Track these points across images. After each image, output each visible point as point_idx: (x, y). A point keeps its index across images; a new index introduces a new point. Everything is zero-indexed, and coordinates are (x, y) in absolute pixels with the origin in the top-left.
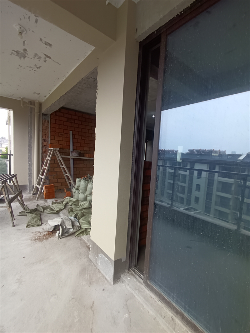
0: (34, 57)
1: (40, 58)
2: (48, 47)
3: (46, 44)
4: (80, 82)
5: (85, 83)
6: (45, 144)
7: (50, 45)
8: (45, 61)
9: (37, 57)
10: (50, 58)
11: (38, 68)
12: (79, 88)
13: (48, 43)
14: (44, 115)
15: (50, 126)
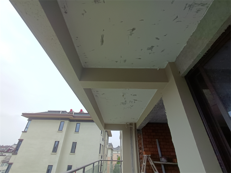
0: (130, 103)
3: (134, 96)
4: (154, 108)
6: (141, 151)
10: (137, 100)
11: (132, 106)
14: (138, 130)
15: (142, 137)
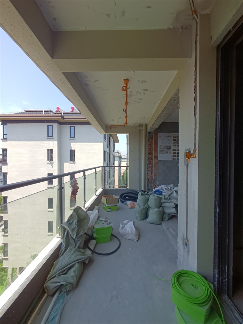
1: (140, 93)
2: (144, 83)
3: (142, 82)
4: (170, 101)
9: (138, 93)
10: (147, 90)
11: (140, 100)
13: (144, 81)
14: (149, 133)
15: (153, 141)
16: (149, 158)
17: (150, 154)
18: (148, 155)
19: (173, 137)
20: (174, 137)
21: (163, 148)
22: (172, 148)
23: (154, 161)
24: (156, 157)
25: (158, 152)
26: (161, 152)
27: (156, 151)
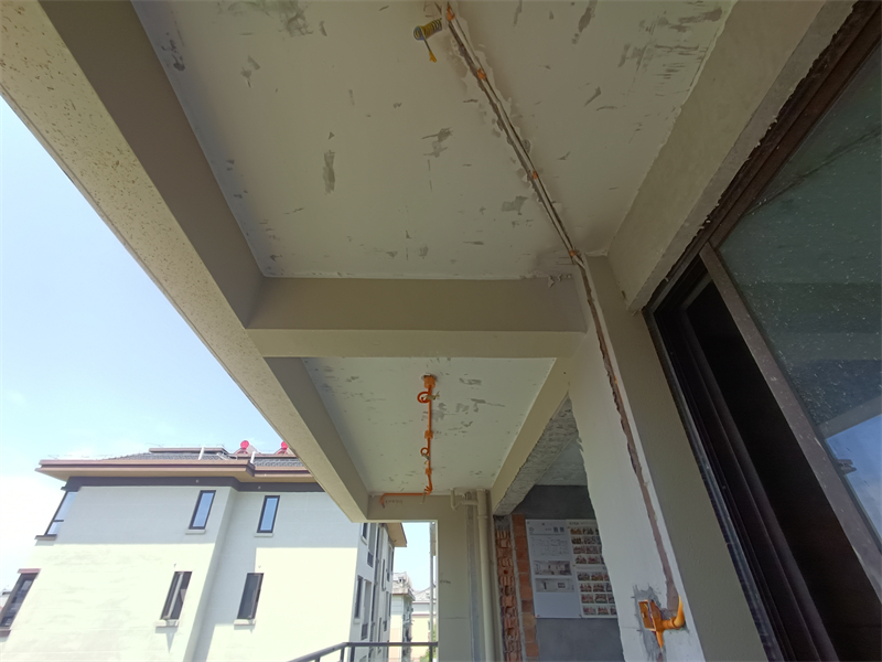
0: (458, 411)
1: (467, 408)
2: (475, 386)
3: (471, 384)
4: (549, 428)
5: (561, 427)
6: (508, 601)
7: (478, 382)
8: (476, 410)
9: (461, 409)
10: (483, 402)
11: (467, 426)
12: (550, 440)
13: (474, 380)
14: (497, 518)
15: (513, 544)
16: (505, 610)
17: (506, 591)
18: (501, 598)
19: (569, 530)
20: (573, 532)
21: (547, 568)
22: (576, 569)
23: (524, 620)
24: (528, 605)
25: (530, 585)
26: (542, 586)
27: (526, 580)
